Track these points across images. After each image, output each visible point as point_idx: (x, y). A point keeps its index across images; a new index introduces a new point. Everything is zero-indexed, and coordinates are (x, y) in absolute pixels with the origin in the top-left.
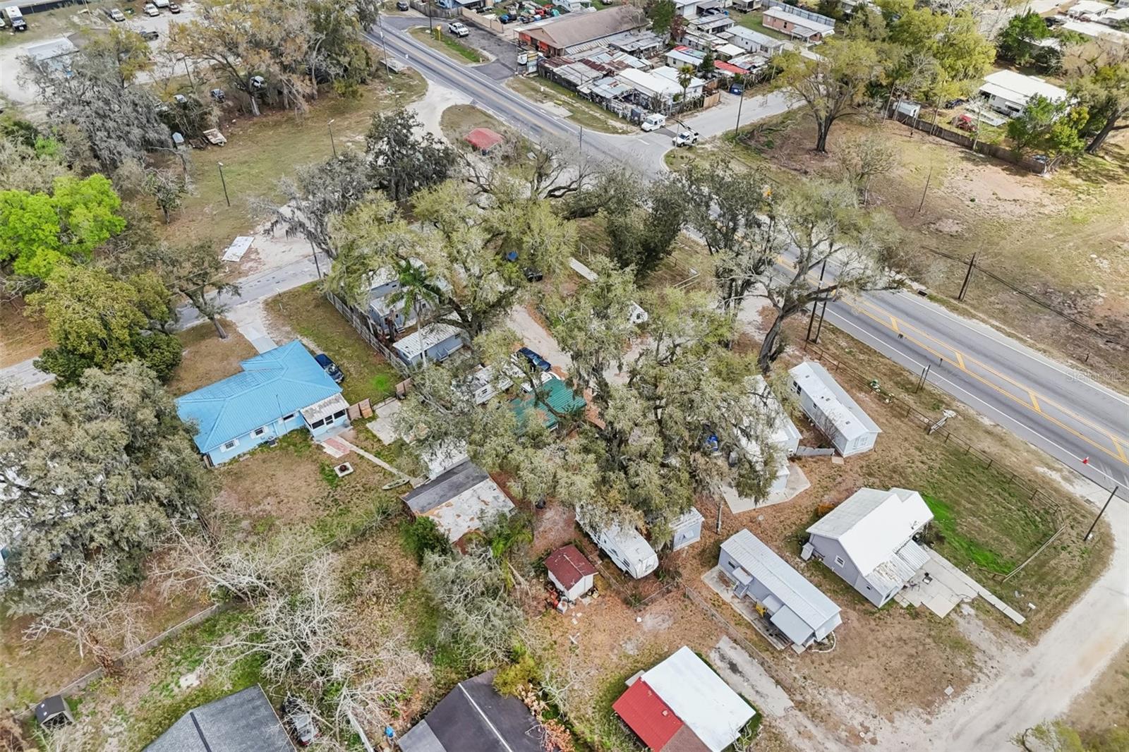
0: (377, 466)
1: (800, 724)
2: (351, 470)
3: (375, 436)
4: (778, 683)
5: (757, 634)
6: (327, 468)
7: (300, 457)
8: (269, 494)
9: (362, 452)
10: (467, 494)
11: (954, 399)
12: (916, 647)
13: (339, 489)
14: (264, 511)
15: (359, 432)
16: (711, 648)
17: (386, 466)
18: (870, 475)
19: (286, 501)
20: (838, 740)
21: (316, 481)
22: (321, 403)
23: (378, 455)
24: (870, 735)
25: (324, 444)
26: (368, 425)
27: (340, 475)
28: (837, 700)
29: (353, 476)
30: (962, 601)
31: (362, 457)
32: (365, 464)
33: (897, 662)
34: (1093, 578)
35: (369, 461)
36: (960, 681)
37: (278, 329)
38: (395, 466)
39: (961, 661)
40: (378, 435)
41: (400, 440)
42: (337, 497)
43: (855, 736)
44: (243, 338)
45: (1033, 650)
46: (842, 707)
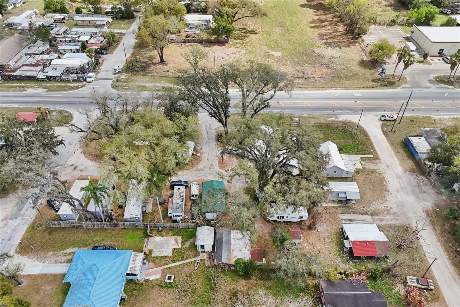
0: (180, 265)
1: (378, 219)
2: (173, 276)
3: (162, 257)
4: (362, 214)
5: (343, 207)
6: (163, 284)
7: (145, 291)
9: (166, 266)
10: (233, 241)
11: (293, 114)
12: (368, 180)
13: (179, 286)
15: (153, 261)
16: (340, 221)
17: (183, 262)
20: (387, 215)
21: (165, 292)
22: (131, 262)
23: (174, 261)
24: (389, 207)
25: (147, 278)
26: (153, 256)
27: (172, 281)
28: (374, 206)
29: (177, 277)
30: (360, 162)
31: (169, 268)
32: (174, 269)
33: (370, 186)
34: (369, 136)
35: (174, 267)
36: (383, 179)
37: (46, 257)
38: (187, 258)
39: (377, 175)
40: (163, 255)
41: (174, 249)
42: (183, 289)
43: (387, 210)
44: (32, 275)
45: (382, 161)
46: (377, 207)
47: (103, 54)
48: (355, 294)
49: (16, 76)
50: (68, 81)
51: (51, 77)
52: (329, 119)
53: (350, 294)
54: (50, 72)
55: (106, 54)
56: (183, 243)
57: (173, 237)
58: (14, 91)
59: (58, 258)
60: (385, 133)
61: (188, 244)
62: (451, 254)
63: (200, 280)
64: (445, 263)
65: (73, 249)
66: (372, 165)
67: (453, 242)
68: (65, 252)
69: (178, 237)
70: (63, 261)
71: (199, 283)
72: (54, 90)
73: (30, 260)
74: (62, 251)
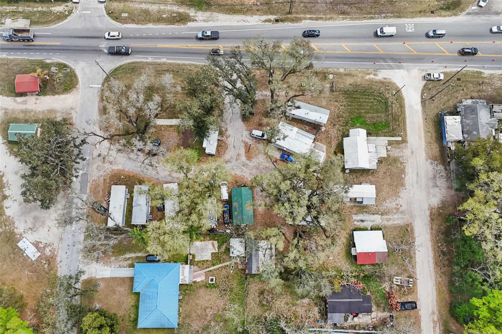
0: (219, 268)
1: (386, 219)
2: (214, 278)
3: (203, 261)
4: (373, 214)
5: (358, 206)
6: (207, 285)
7: (194, 291)
8: (205, 310)
9: (208, 270)
10: (260, 252)
12: (389, 172)
13: (219, 286)
14: (212, 315)
15: (197, 265)
16: (353, 222)
17: (221, 265)
18: (334, 125)
19: (212, 306)
20: (395, 213)
21: (210, 291)
22: (181, 274)
23: (213, 265)
24: (399, 205)
25: (194, 280)
26: (196, 260)
27: (214, 282)
28: (387, 204)
29: (217, 278)
30: (386, 146)
31: (211, 271)
32: (215, 272)
33: (389, 180)
34: (404, 107)
35: (214, 270)
36: (403, 171)
37: (110, 262)
38: (224, 262)
39: (399, 165)
40: (204, 259)
41: (212, 253)
42: (223, 289)
44: (105, 278)
45: (409, 145)
46: (389, 205)
48: (350, 301)
52: (367, 77)
53: (347, 301)
56: (219, 247)
57: (210, 242)
59: (121, 263)
60: (423, 102)
61: (223, 248)
62: (437, 254)
63: (236, 281)
64: (429, 262)
65: (130, 254)
66: (398, 150)
67: (443, 242)
68: (124, 257)
69: (214, 241)
70: (125, 265)
71: (235, 284)
73: (98, 264)
74: (122, 257)
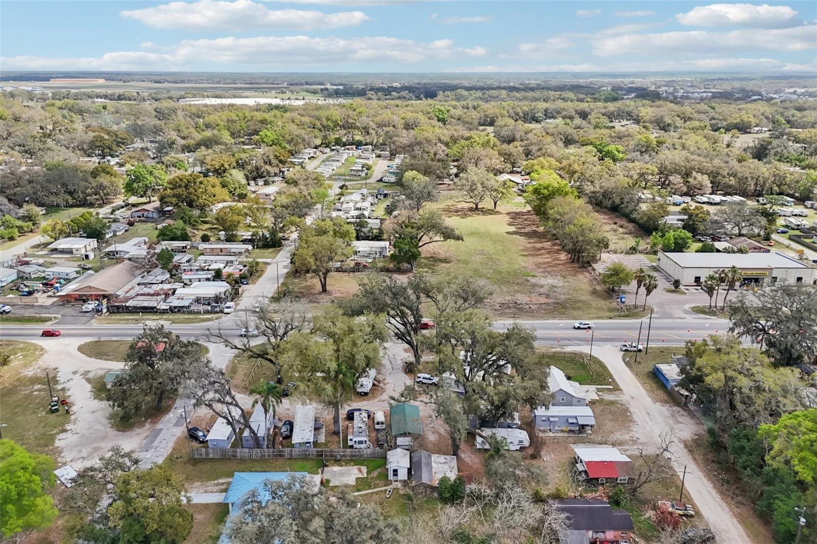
0: (366, 494)
2: (359, 504)
3: (343, 486)
4: (600, 444)
5: (575, 437)
10: (434, 465)
12: (607, 410)
17: (371, 491)
20: (632, 445)
23: (359, 490)
24: (635, 438)
26: (331, 485)
28: (616, 436)
30: (596, 392)
32: (360, 498)
33: (610, 417)
34: (606, 367)
35: (360, 495)
36: (627, 410)
37: (192, 487)
38: (375, 488)
39: (619, 406)
40: (343, 484)
41: (358, 478)
43: (633, 440)
45: (624, 392)
46: (620, 437)
47: (242, 283)
48: (590, 507)
49: (127, 307)
50: (199, 313)
51: (175, 307)
52: (553, 350)
53: (584, 507)
54: (174, 302)
55: (247, 284)
56: (368, 473)
57: (356, 467)
58: (126, 323)
59: (208, 488)
60: (628, 364)
61: (375, 474)
62: (717, 483)
63: (394, 508)
64: (709, 492)
65: (226, 479)
66: (612, 396)
67: (719, 471)
68: (216, 482)
69: (361, 467)
70: (215, 490)
71: (392, 510)
72: (180, 323)
74: (213, 482)
